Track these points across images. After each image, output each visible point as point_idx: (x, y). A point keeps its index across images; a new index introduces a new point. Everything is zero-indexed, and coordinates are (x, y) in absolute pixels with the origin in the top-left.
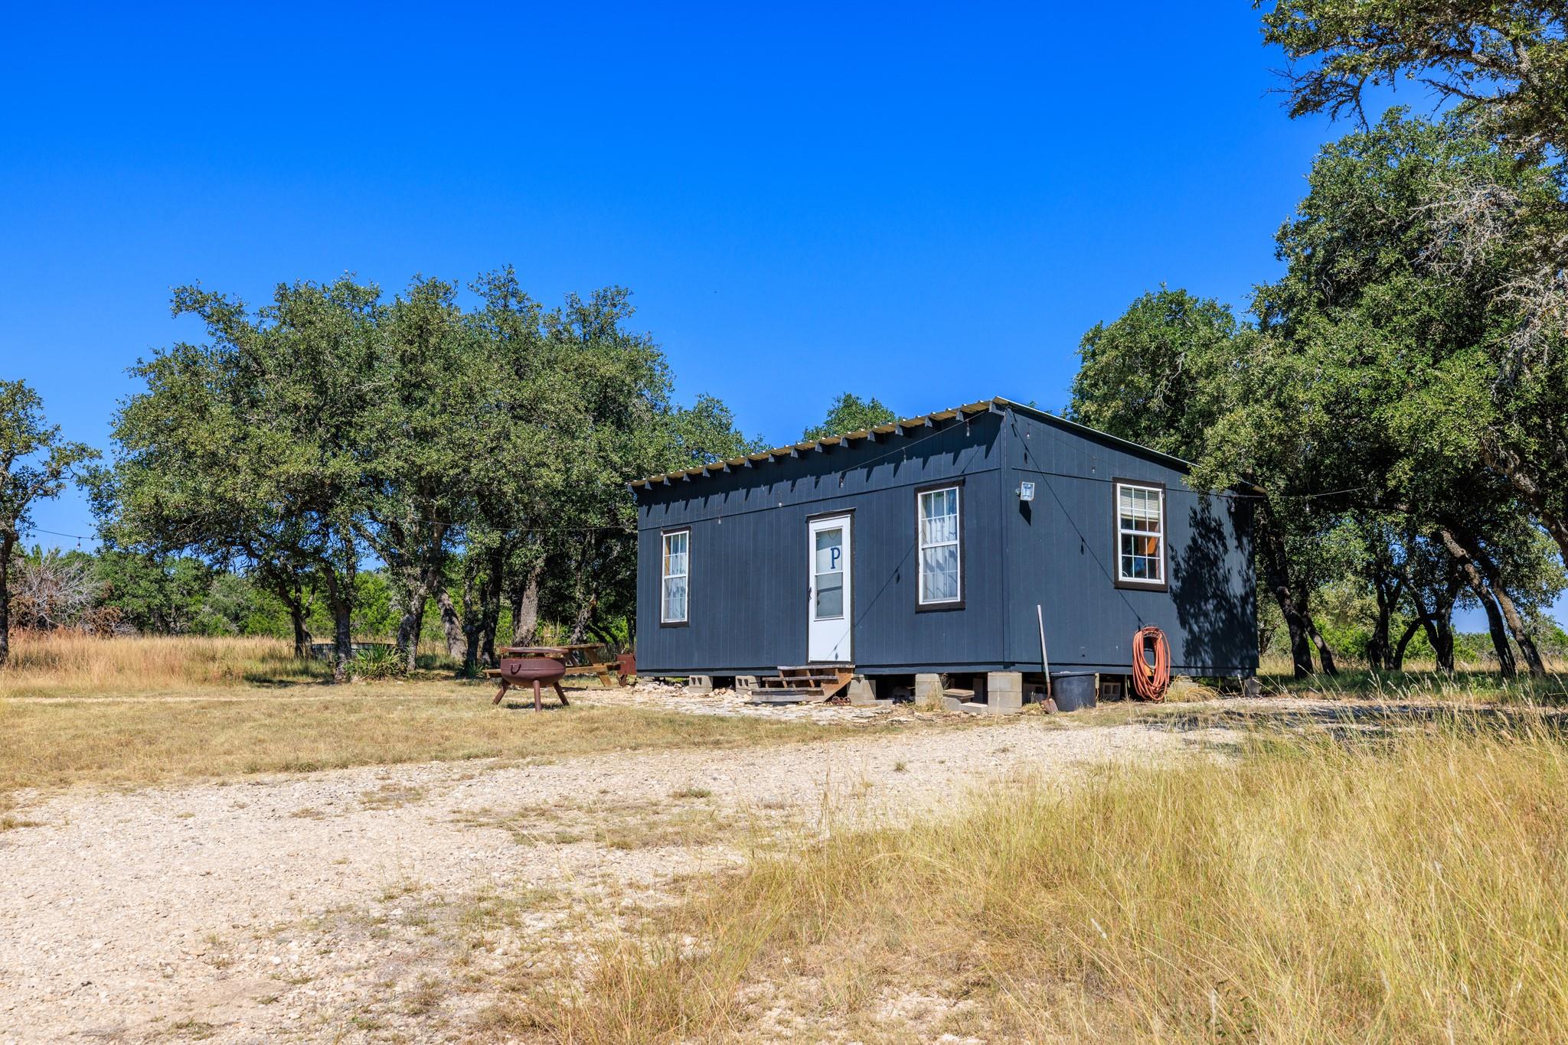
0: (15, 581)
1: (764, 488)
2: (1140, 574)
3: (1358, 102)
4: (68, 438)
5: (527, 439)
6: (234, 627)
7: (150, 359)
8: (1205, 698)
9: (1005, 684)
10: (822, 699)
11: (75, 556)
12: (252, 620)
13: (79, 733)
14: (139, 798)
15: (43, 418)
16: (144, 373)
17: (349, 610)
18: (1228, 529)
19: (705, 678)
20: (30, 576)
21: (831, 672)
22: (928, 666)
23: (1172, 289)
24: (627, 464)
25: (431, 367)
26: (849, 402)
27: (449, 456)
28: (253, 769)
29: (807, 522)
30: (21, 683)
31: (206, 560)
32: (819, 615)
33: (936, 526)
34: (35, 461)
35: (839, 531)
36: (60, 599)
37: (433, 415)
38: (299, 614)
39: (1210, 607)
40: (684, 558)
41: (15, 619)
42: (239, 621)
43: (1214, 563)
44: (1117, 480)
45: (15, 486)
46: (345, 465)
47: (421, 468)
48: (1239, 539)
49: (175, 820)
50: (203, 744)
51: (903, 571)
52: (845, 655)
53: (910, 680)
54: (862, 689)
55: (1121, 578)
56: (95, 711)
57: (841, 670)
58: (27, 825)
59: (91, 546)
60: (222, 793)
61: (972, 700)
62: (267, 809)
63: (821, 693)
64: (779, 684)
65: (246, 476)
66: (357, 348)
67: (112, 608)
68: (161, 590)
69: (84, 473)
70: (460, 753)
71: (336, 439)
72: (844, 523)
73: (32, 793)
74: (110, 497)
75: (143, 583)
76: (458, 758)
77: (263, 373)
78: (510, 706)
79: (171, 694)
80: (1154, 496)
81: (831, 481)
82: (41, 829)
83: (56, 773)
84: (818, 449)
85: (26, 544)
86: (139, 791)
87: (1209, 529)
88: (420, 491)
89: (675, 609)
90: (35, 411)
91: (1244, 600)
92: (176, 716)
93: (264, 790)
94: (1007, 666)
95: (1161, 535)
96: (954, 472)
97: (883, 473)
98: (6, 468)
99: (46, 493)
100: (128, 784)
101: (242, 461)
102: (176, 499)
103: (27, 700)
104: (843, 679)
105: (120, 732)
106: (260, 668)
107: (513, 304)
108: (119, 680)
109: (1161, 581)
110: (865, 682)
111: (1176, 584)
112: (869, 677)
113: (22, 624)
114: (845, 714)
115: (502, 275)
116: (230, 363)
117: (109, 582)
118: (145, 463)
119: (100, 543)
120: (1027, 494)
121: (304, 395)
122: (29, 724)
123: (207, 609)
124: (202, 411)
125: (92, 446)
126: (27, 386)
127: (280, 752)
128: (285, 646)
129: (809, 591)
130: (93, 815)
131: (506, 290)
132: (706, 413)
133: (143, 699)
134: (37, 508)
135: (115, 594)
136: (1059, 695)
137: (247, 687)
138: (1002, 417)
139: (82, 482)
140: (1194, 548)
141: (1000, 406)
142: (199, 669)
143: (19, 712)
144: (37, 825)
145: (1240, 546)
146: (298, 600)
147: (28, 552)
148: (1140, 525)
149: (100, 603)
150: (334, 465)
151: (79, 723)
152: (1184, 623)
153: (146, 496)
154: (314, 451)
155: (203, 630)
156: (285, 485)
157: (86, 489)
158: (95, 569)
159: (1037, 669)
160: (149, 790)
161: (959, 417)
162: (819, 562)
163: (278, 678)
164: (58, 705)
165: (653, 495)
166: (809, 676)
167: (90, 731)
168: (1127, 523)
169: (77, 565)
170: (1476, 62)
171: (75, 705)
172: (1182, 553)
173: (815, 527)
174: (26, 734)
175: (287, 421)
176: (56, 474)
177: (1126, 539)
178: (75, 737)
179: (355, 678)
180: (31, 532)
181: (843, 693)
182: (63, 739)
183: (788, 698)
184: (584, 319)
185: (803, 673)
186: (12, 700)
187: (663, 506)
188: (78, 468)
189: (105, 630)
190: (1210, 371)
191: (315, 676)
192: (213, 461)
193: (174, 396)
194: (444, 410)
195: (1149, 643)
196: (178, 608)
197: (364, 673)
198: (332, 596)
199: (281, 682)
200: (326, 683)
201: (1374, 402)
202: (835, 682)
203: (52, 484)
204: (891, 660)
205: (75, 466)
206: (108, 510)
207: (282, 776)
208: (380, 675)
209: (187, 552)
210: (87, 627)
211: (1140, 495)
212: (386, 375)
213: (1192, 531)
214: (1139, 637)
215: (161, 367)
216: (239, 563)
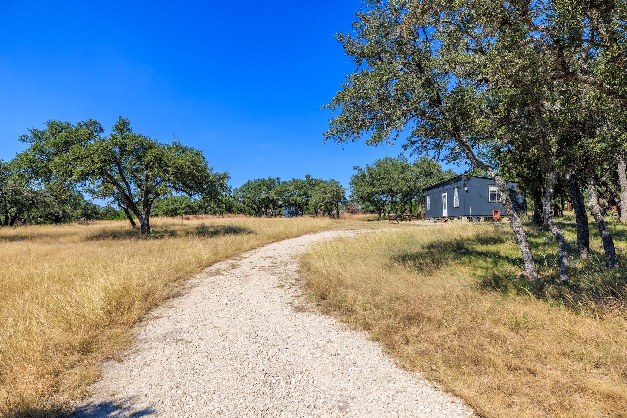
1: (438, 188)
2: (494, 200)
9: (464, 219)
10: (442, 222)
20: (353, 205)
22: (456, 216)
30: (340, 221)
32: (444, 209)
33: (456, 194)
36: (357, 208)
40: (430, 200)
43: (514, 197)
44: (489, 184)
51: (453, 202)
52: (447, 215)
53: (454, 218)
54: (449, 220)
55: (490, 201)
57: (446, 217)
63: (445, 221)
64: (439, 220)
67: (365, 209)
72: (446, 194)
81: (445, 187)
87: (513, 191)
89: (429, 208)
90: (340, 183)
91: (523, 203)
94: (464, 216)
96: (457, 186)
97: (450, 186)
112: (449, 218)
116: (361, 176)
120: (467, 189)
128: (378, 215)
129: (443, 205)
135: (367, 207)
138: (462, 177)
145: (522, 194)
148: (495, 192)
149: (363, 209)
159: (469, 217)
168: (491, 192)
173: (443, 195)
177: (491, 194)
185: (441, 217)
187: (427, 191)
191: (382, 219)
195: (496, 211)
202: (445, 219)
204: (452, 215)
211: (494, 186)
214: (494, 211)
215: (353, 177)
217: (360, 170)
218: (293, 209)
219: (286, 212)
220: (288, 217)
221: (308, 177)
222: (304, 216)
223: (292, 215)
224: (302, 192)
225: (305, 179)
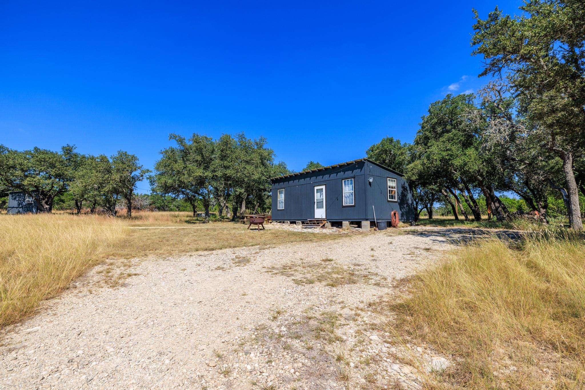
0: (133, 200)
1: (303, 180)
2: (392, 199)
3: (500, 72)
4: (145, 168)
5: (250, 168)
6: (177, 209)
7: (163, 150)
8: (407, 227)
9: (366, 224)
10: (320, 227)
11: (146, 195)
12: (181, 208)
13: (149, 238)
14: (168, 262)
15: (139, 163)
16: (162, 153)
17: (209, 207)
18: (408, 189)
19: (289, 222)
20: (136, 199)
21: (321, 221)
22: (346, 220)
23: (389, 137)
24: (267, 175)
25: (228, 152)
26: (311, 163)
27: (233, 172)
28: (197, 250)
29: (314, 187)
30: (133, 223)
31: (174, 196)
32: (317, 208)
33: (347, 187)
34: (137, 173)
35: (322, 189)
36: (142, 203)
37: (229, 162)
38: (194, 207)
39: (405, 206)
40: (283, 196)
41: (133, 208)
42: (179, 208)
43: (406, 196)
44: (388, 177)
45: (133, 179)
46: (209, 174)
47: (226, 174)
48: (410, 191)
49: (181, 271)
50: (181, 242)
51: (339, 198)
52: (324, 217)
53: (341, 223)
54: (328, 225)
55: (389, 200)
56: (152, 231)
57: (324, 220)
58: (135, 275)
59: (149, 193)
60: (191, 259)
61: (357, 227)
62: (207, 266)
63: (320, 226)
64: (308, 223)
65: (186, 176)
66: (210, 148)
67: (153, 206)
68: (163, 202)
69: (148, 177)
70: (250, 244)
71: (206, 168)
72: (323, 187)
73: (137, 260)
74: (154, 182)
75: (159, 201)
76: (250, 246)
77: (189, 153)
78: (252, 229)
79: (169, 226)
80: (394, 181)
81: (320, 178)
82: (140, 276)
83: (143, 252)
84: (317, 170)
85: (135, 192)
86: (167, 258)
87: (405, 189)
88: (225, 180)
89: (281, 206)
90: (137, 162)
91: (411, 204)
92: (172, 232)
93: (203, 258)
94: (367, 220)
95: (396, 190)
96: (352, 175)
97: (333, 176)
98: (131, 174)
99: (140, 180)
100: (164, 256)
101: (186, 172)
102: (170, 181)
103: (136, 228)
104: (324, 222)
105: (159, 238)
106: (188, 219)
107: (243, 139)
108: (156, 222)
109: (396, 200)
110: (329, 223)
111: (399, 201)
112: (330, 222)
113: (135, 208)
114: (324, 231)
115: (241, 134)
116: (182, 151)
117: (152, 200)
118: (162, 174)
119: (151, 192)
120: (371, 180)
121: (199, 158)
122: (136, 235)
123: (172, 206)
124: (176, 161)
125: (150, 170)
126: (135, 156)
127: (202, 245)
128: (191, 214)
129: (315, 203)
130: (155, 270)
131: (242, 137)
132: (282, 166)
133: (163, 227)
134: (138, 183)
135: (154, 203)
136: (379, 226)
137: (186, 224)
138: (365, 162)
139: (147, 178)
140: (402, 193)
141: (365, 160)
142: (174, 219)
143: (134, 231)
144: (138, 275)
145: (410, 193)
146: (194, 204)
147: (136, 194)
148: (392, 188)
149: (150, 205)
150: (206, 174)
151: (148, 235)
152: (401, 210)
153: (163, 180)
154: (202, 171)
155: (171, 210)
156: (195, 178)
157: (148, 180)
158: (149, 198)
159: (373, 220)
160: (170, 258)
161: (354, 163)
162: (317, 196)
163: (192, 222)
164: (143, 229)
165: (276, 181)
166: (315, 222)
167: (151, 237)
168: (390, 187)
169: (146, 197)
170: (532, 62)
171: (147, 229)
172: (400, 194)
173: (316, 188)
174: (135, 238)
175: (195, 164)
176: (142, 176)
177: (389, 190)
178: (148, 239)
179: (210, 222)
180: (136, 189)
181: (324, 225)
182: (145, 240)
183: (312, 227)
184: (257, 145)
185: (314, 221)
186: (132, 228)
187: (278, 184)
188: (147, 174)
189: (152, 211)
190: (402, 154)
191: (200, 221)
192: (179, 172)
193: (169, 158)
194: (231, 162)
195: (395, 214)
196: (166, 206)
197: (212, 220)
198: (205, 203)
199: (193, 222)
200: (204, 223)
201: (450, 159)
202: (322, 223)
203: (141, 178)
204: (336, 218)
205: (146, 174)
206: (153, 185)
207: (206, 253)
208: (216, 221)
209: (170, 194)
210: (148, 209)
211: (392, 181)
212: (218, 154)
213: (402, 189)
214: (393, 213)
215: (167, 152)
216: (181, 196)
217: (181, 141)
218: (29, 200)
219: (15, 203)
220: (19, 213)
221: (68, 150)
222: (53, 211)
223: (28, 209)
224: (53, 172)
225: (60, 152)
